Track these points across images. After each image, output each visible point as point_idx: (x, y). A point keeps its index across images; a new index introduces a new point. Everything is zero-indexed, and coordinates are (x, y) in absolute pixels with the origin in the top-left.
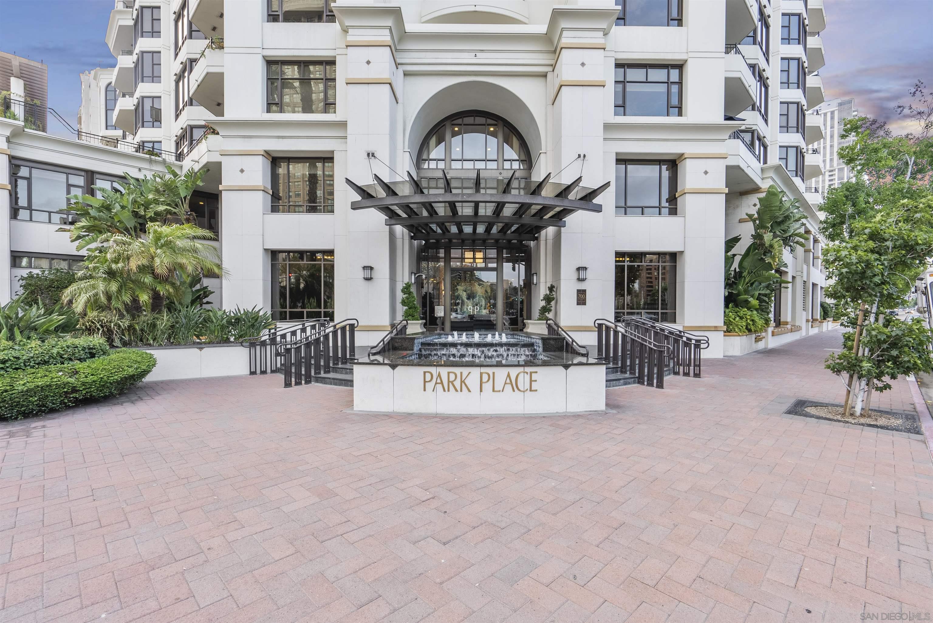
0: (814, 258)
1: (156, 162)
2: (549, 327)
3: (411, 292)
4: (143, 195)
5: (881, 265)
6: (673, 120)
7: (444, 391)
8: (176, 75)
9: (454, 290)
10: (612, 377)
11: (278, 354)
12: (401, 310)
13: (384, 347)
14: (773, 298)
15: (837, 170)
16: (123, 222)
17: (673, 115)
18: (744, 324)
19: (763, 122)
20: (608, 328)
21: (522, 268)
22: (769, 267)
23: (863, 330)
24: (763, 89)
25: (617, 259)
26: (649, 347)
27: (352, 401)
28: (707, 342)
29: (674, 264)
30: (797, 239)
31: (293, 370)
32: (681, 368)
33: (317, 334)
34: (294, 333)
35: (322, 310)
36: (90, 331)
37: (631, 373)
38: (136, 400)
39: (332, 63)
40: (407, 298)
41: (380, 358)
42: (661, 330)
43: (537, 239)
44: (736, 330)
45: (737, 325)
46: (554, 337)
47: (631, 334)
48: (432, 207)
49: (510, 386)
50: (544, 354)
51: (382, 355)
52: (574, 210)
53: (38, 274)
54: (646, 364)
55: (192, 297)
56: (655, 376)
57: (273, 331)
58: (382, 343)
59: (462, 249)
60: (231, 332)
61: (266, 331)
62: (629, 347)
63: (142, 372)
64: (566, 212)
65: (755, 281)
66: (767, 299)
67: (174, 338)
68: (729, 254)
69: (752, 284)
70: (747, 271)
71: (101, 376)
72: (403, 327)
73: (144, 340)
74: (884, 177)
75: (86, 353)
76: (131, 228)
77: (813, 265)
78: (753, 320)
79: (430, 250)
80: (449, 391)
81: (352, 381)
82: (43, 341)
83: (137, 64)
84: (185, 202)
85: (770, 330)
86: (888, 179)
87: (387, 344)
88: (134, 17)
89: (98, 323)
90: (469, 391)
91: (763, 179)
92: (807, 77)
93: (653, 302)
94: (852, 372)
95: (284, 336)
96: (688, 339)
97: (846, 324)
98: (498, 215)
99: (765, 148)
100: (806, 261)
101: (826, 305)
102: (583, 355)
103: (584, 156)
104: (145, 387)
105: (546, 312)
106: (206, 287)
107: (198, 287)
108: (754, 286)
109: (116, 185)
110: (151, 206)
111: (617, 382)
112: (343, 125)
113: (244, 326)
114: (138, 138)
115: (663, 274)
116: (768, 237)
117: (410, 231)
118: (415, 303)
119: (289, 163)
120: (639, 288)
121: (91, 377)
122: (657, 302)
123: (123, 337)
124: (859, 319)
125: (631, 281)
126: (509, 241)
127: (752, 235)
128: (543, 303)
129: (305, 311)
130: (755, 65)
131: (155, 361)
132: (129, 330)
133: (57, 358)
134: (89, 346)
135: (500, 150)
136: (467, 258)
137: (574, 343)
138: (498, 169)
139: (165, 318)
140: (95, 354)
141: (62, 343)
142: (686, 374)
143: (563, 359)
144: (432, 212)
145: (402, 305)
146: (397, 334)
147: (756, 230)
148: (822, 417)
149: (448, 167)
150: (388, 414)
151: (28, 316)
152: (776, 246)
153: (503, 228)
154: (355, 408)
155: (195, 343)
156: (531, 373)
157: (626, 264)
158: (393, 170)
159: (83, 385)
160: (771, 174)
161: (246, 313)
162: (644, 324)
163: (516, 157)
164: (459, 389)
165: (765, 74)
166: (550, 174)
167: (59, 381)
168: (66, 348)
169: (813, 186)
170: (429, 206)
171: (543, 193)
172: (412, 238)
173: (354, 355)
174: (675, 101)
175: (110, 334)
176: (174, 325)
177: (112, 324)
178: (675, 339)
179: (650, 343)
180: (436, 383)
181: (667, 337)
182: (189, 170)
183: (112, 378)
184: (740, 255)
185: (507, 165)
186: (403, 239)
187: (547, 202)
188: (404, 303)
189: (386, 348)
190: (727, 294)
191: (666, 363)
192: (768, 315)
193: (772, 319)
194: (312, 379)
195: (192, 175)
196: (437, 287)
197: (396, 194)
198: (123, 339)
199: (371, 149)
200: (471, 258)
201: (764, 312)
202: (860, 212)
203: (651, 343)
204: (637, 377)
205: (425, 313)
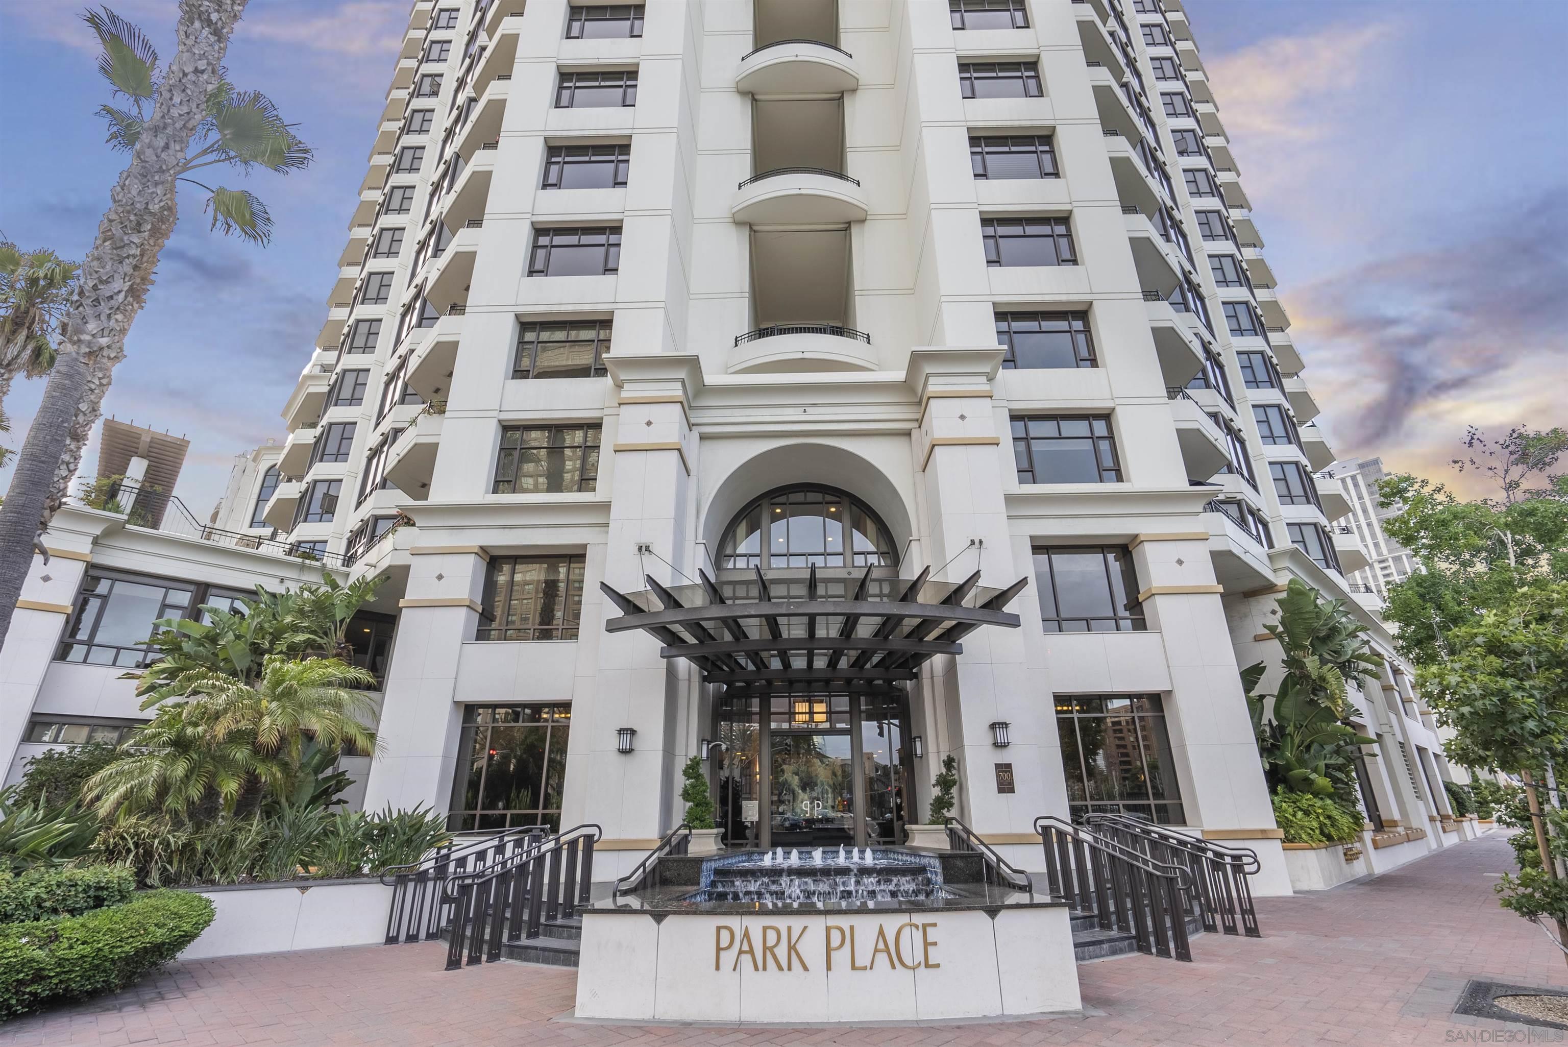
0: (1403, 702)
1: (310, 568)
2: (952, 833)
3: (700, 775)
4: (276, 619)
5: (1528, 697)
6: (1110, 487)
7: (756, 969)
8: (370, 449)
9: (777, 773)
10: (1086, 936)
11: (446, 899)
12: (681, 808)
13: (645, 878)
14: (1354, 774)
15: (1390, 560)
16: (231, 661)
17: (1110, 481)
18: (1315, 824)
19: (1251, 489)
20: (1061, 834)
21: (896, 732)
22: (1330, 716)
23: (1545, 824)
24: (1238, 445)
25: (1059, 708)
26: (1147, 872)
27: (574, 997)
28: (1256, 861)
29: (1160, 714)
30: (1363, 665)
31: (468, 933)
32: (1218, 917)
33: (525, 855)
34: (481, 856)
35: (540, 811)
36: (112, 854)
37: (1120, 929)
38: (152, 1000)
39: (596, 426)
40: (693, 786)
41: (634, 902)
42: (1162, 836)
43: (916, 676)
44: (1303, 836)
45: (1302, 827)
46: (962, 852)
47: (1107, 844)
48: (739, 626)
49: (885, 955)
50: (947, 888)
51: (639, 896)
52: (974, 625)
53: (61, 754)
54: (1147, 909)
55: (315, 791)
56: (1170, 933)
57: (444, 851)
58: (641, 869)
59: (790, 697)
60: (367, 853)
61: (433, 853)
62: (1107, 874)
63: (181, 936)
64: (962, 628)
65: (1312, 742)
66: (1342, 776)
67: (261, 868)
68: (1252, 694)
69: (1308, 748)
70: (1292, 724)
71: (100, 945)
72: (683, 838)
73: (205, 874)
74: (1471, 564)
75: (89, 897)
76: (242, 671)
77: (1406, 714)
78: (1329, 817)
79: (735, 700)
80: (765, 969)
81: (577, 953)
82: (18, 875)
83: (318, 440)
84: (341, 626)
85: (1368, 836)
86: (1480, 567)
87: (650, 872)
88: (331, 383)
89: (132, 838)
90: (806, 969)
91: (1275, 571)
92: (1298, 429)
93: (1136, 791)
94: (1561, 915)
95: (462, 862)
96: (1216, 854)
97: (1508, 820)
98: (848, 637)
99: (1265, 525)
100: (1392, 706)
101: (1454, 788)
102: (1021, 888)
103: (981, 542)
104: (178, 972)
105: (943, 809)
106: (343, 773)
107: (329, 772)
108: (1312, 751)
109: (239, 605)
110: (286, 635)
111: (1097, 947)
112: (605, 507)
113: (393, 842)
114: (293, 538)
115: (1145, 738)
116: (1311, 663)
117: (702, 667)
118: (707, 794)
119: (515, 564)
120: (1107, 767)
121: (81, 947)
122: (1144, 791)
123: (169, 867)
124: (1530, 803)
125: (1091, 752)
126: (870, 681)
127: (1283, 661)
128: (936, 792)
129: (509, 813)
130: (1216, 413)
131: (212, 913)
132: (182, 853)
133: (32, 908)
134: (98, 883)
135: (847, 539)
136: (799, 713)
137: (1002, 865)
138: (844, 567)
139: (254, 828)
140: (105, 899)
141: (52, 877)
142: (1231, 930)
143: (984, 896)
144: (739, 634)
145: (684, 798)
146: (670, 853)
147: (1287, 651)
148: (1538, 1020)
149: (765, 565)
150: (642, 1025)
151: (9, 824)
152: (1330, 677)
153: (858, 658)
154: (578, 1013)
155: (295, 878)
156: (925, 926)
157: (1076, 716)
158: (677, 570)
159: (60, 965)
160: (1287, 563)
161: (401, 818)
162: (1126, 826)
163: (874, 549)
164: (784, 964)
165: (1236, 425)
166: (928, 567)
167: (16, 956)
168: (54, 888)
169: (1360, 582)
170: (733, 624)
171: (920, 598)
172: (705, 679)
173: (588, 899)
174: (1108, 462)
175: (146, 861)
176: (266, 843)
177: (156, 841)
178: (1192, 854)
179: (1146, 862)
180: (741, 952)
181: (1176, 852)
182: (358, 580)
183: (119, 950)
184: (1273, 696)
185: (859, 560)
186: (689, 680)
187: (928, 613)
188: (686, 795)
189: (649, 881)
190: (1267, 767)
191: (1185, 904)
192: (1354, 807)
193: (1365, 814)
194: (503, 949)
195: (362, 586)
196: (747, 767)
197: (680, 606)
198: (168, 870)
199: (644, 540)
200: (805, 713)
201: (1346, 800)
202: (1457, 620)
203: (1148, 863)
204: (1133, 938)
205: (724, 815)
